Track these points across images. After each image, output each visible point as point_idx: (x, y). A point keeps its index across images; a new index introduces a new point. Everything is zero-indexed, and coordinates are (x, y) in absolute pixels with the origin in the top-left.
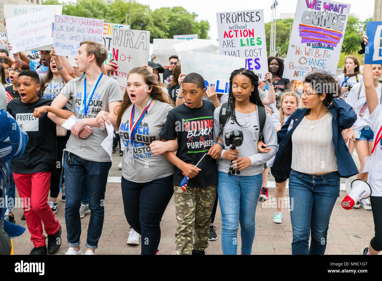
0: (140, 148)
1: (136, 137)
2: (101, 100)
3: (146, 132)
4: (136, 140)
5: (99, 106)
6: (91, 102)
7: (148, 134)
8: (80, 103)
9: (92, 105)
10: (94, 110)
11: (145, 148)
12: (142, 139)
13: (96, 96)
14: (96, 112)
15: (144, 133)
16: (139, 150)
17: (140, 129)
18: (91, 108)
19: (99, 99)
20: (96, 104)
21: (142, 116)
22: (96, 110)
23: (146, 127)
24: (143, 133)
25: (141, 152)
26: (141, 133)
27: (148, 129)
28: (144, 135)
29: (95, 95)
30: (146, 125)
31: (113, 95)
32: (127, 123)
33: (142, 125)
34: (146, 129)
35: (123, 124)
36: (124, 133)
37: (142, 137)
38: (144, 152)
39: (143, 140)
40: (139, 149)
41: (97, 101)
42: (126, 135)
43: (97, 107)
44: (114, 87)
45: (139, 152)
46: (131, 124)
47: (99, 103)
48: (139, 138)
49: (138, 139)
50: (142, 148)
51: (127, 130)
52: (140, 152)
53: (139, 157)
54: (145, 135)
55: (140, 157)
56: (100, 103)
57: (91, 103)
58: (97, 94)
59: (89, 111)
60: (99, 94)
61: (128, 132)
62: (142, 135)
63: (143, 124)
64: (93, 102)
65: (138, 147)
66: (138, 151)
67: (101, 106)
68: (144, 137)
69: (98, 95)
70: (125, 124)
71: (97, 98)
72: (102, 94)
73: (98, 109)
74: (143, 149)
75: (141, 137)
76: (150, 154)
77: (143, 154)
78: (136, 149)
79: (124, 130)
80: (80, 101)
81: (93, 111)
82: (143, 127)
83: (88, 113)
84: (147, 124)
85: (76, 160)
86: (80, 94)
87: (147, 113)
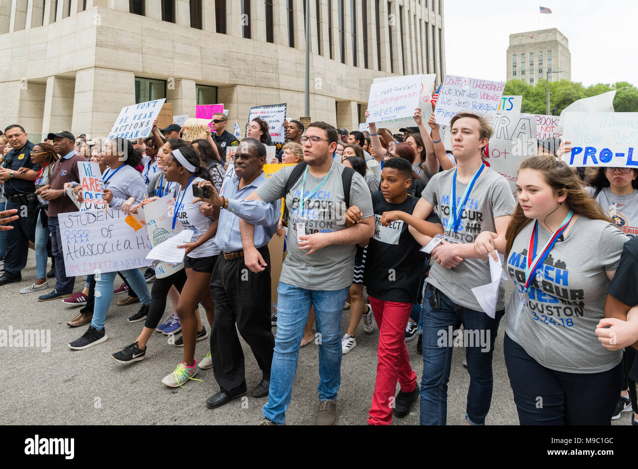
0: (551, 307)
1: (540, 284)
2: (479, 210)
3: (561, 280)
4: (541, 289)
5: (477, 220)
7: (566, 283)
8: (447, 212)
9: (466, 217)
10: (470, 226)
11: (560, 308)
12: (554, 290)
13: (472, 203)
14: (473, 230)
15: (558, 282)
16: (547, 309)
17: (550, 271)
18: (464, 222)
19: (476, 208)
20: (472, 217)
21: (551, 246)
22: (473, 226)
23: (562, 270)
24: (554, 280)
25: (552, 314)
26: (552, 280)
27: (566, 274)
28: (557, 285)
29: (471, 201)
30: (561, 265)
31: (500, 204)
32: (522, 253)
33: (554, 264)
34: (562, 274)
35: (514, 253)
36: (516, 271)
37: (554, 287)
38: (559, 315)
39: (555, 293)
40: (547, 307)
41: (474, 212)
42: (520, 276)
43: (475, 222)
44: (501, 191)
45: (548, 314)
46: (532, 257)
47: (477, 214)
48: (548, 287)
49: (546, 289)
50: (554, 307)
51: (523, 266)
52: (550, 313)
53: (547, 321)
54: (561, 286)
55: (550, 322)
56: (479, 215)
57: (464, 214)
58: (472, 200)
59: (462, 228)
60: (477, 201)
61: (524, 271)
62: (554, 283)
63: (555, 261)
65: (546, 304)
66: (546, 312)
68: (557, 288)
69: (475, 202)
70: (519, 256)
71: (474, 206)
72: (480, 201)
73: (475, 225)
74: (556, 309)
75: (551, 287)
76: (571, 322)
77: (555, 318)
78: (542, 306)
79: (517, 266)
80: (447, 209)
81: (468, 228)
82: (556, 268)
83: (459, 230)
84: (563, 262)
85: (445, 302)
86: (448, 197)
87: (562, 240)
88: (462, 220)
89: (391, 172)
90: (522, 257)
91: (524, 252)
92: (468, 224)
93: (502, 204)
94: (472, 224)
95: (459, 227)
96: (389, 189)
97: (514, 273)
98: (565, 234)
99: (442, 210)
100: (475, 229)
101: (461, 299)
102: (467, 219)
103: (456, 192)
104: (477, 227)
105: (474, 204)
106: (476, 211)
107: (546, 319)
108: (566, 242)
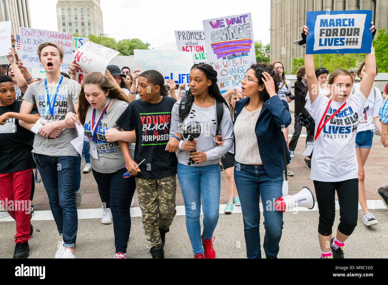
0: (104, 145)
1: (98, 136)
2: (65, 100)
4: (99, 138)
5: (64, 106)
6: (56, 103)
8: (44, 105)
9: (57, 106)
10: (60, 110)
11: (108, 144)
12: (103, 138)
13: (60, 97)
14: (62, 112)
15: (104, 134)
16: (102, 146)
17: (100, 129)
20: (61, 104)
21: (101, 118)
22: (63, 110)
23: (105, 128)
26: (101, 133)
30: (105, 125)
33: (102, 126)
35: (86, 124)
36: (87, 132)
38: (107, 148)
40: (102, 145)
41: (62, 102)
42: (89, 134)
43: (63, 108)
46: (93, 124)
47: (64, 103)
48: (101, 137)
49: (100, 138)
50: (105, 145)
51: (90, 130)
52: (103, 148)
53: (102, 152)
55: (104, 152)
56: (66, 103)
57: (56, 104)
58: (60, 95)
59: (56, 112)
61: (90, 131)
63: (103, 124)
64: (57, 103)
65: (101, 144)
66: (102, 147)
67: (67, 106)
68: (104, 136)
69: (62, 96)
70: (88, 124)
71: (62, 99)
73: (64, 109)
74: (106, 145)
75: (102, 137)
76: (113, 150)
79: (87, 130)
80: (44, 103)
81: (59, 111)
83: (54, 113)
86: (43, 96)
87: (106, 114)
88: (55, 107)
91: (90, 123)
92: (59, 109)
94: (61, 109)
95: (54, 112)
97: (86, 134)
98: (107, 111)
99: (41, 104)
100: (64, 111)
102: (58, 106)
104: (65, 110)
105: (62, 97)
106: (63, 101)
107: (102, 151)
108: (108, 115)
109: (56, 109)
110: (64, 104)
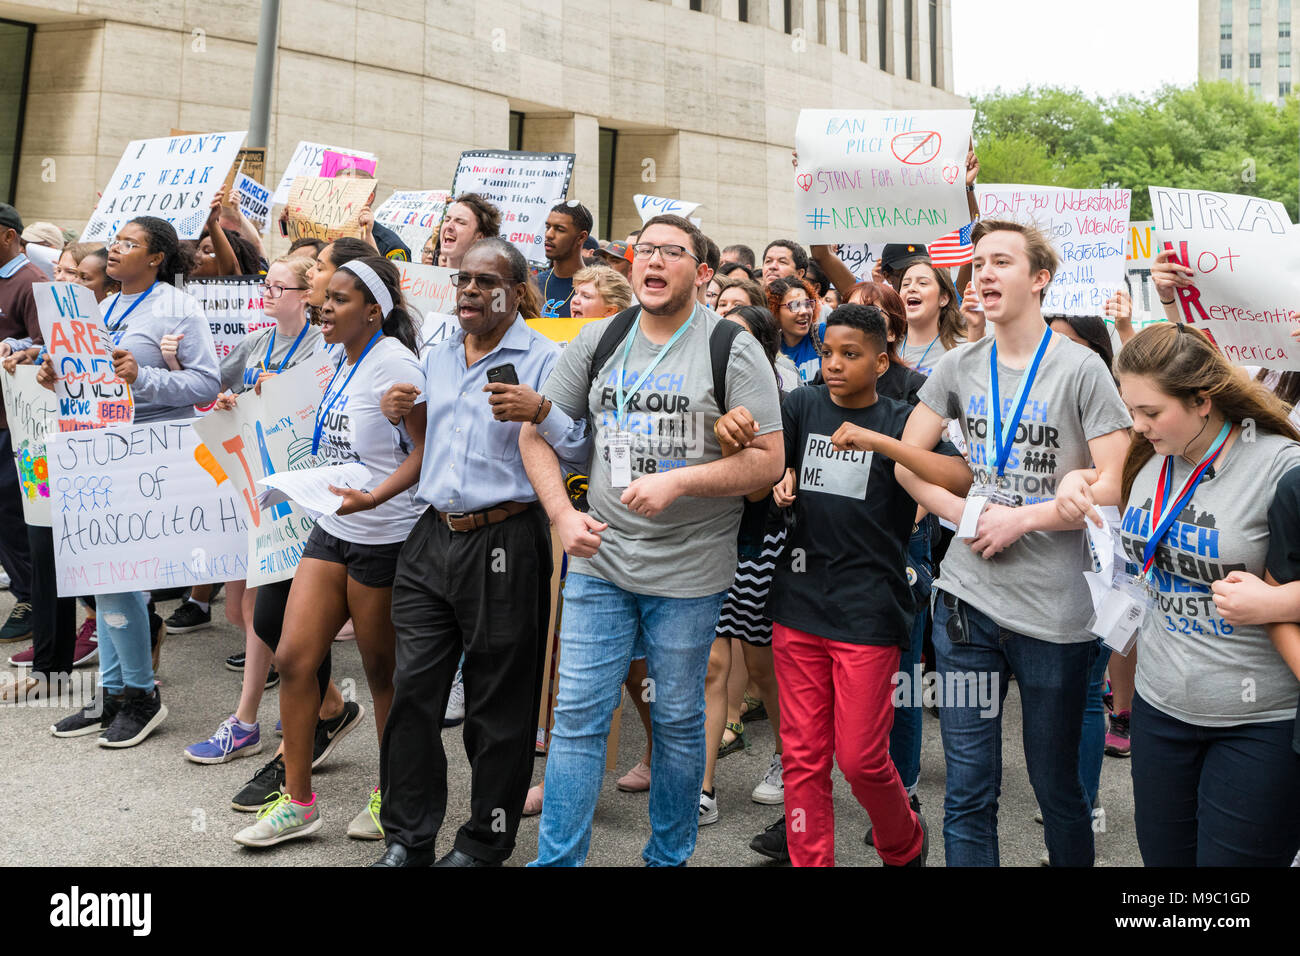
0: (1194, 601)
1: (1175, 562)
2: (1052, 423)
3: (1207, 548)
4: (1178, 572)
5: (1047, 445)
6: (1020, 430)
7: (1214, 554)
8: (982, 433)
9: (1023, 440)
10: (1033, 457)
11: (1210, 599)
12: (1198, 570)
13: (1035, 409)
14: (1040, 466)
15: (1202, 552)
16: (1188, 605)
17: (1189, 535)
18: (1020, 450)
19: (1044, 419)
20: (1035, 436)
22: (1040, 458)
23: (1209, 530)
24: (1197, 550)
25: (1195, 614)
26: (1192, 549)
27: (1215, 535)
28: (1202, 558)
29: (1032, 406)
30: (1208, 520)
31: (1097, 411)
32: (1144, 507)
33: (1196, 521)
34: (1208, 537)
35: (1132, 509)
36: (1134, 541)
37: (1196, 563)
38: (1207, 614)
39: (1200, 576)
40: (1188, 600)
41: (1041, 428)
42: (1142, 550)
44: (1096, 383)
45: (1190, 614)
46: (1159, 509)
47: (1047, 433)
48: (1188, 566)
49: (1184, 571)
50: (1200, 599)
51: (1145, 532)
52: (1193, 611)
53: (1188, 630)
54: (1207, 559)
55: (1194, 629)
56: (1052, 434)
57: (1019, 433)
58: (1036, 403)
59: (1016, 462)
60: (1045, 404)
61: (1146, 539)
62: (1196, 556)
63: (1198, 515)
64: (1025, 430)
65: (1185, 595)
66: (1185, 610)
67: (1056, 446)
68: (1201, 563)
69: (1041, 407)
70: (1139, 512)
71: (1039, 416)
72: (1052, 404)
73: (1045, 455)
74: (1203, 603)
75: (1192, 565)
76: (1228, 626)
77: (1201, 620)
78: (1180, 600)
79: (1135, 532)
80: (981, 425)
81: (1028, 461)
82: (1198, 527)
83: (1011, 467)
84: (1211, 516)
85: (978, 627)
86: (982, 400)
87: (1211, 477)
88: (1015, 446)
89: (848, 336)
90: (1144, 512)
91: (1147, 506)
92: (1029, 453)
93: (1100, 411)
94: (1037, 454)
95: (1009, 460)
96: (846, 374)
97: (1131, 546)
99: (972, 428)
100: (1044, 463)
101: (1011, 617)
102: (1027, 443)
103: (1000, 388)
104: (1048, 459)
105: (1040, 411)
106: (1044, 425)
107: (1187, 625)
108: (1219, 480)
109: (1017, 452)
110: (1049, 436)
